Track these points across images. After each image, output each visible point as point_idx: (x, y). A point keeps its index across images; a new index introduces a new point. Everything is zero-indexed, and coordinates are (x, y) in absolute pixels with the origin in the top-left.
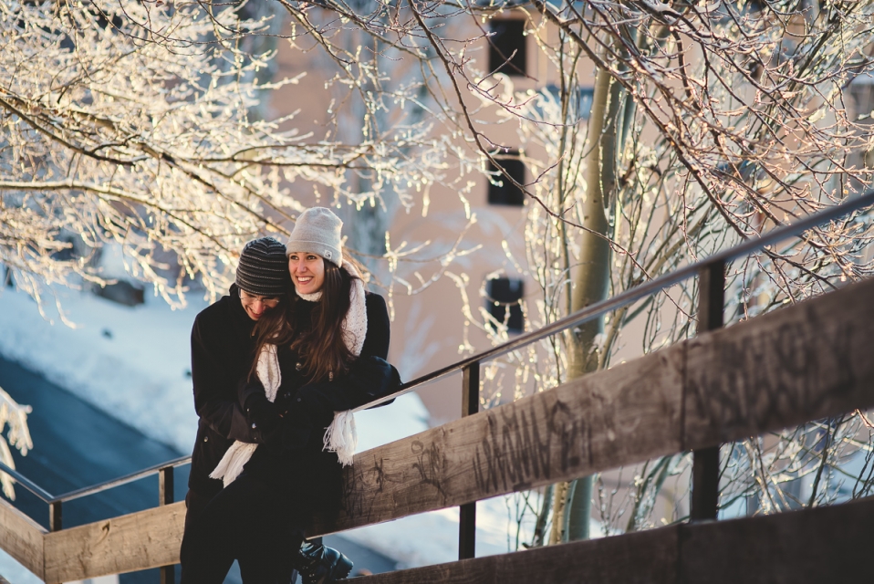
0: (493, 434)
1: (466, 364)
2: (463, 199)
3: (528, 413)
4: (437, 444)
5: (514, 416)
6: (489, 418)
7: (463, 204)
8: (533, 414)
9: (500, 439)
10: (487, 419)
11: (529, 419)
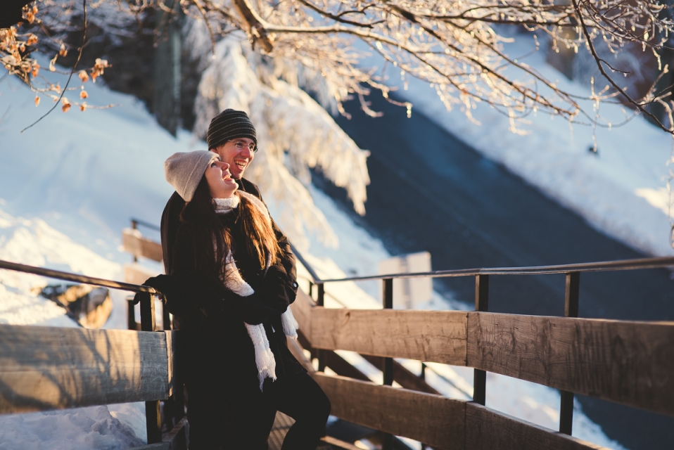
0: (579, 343)
1: (569, 271)
2: (656, 54)
3: (599, 335)
4: (546, 332)
5: (591, 332)
6: (577, 326)
7: (656, 58)
8: (602, 338)
9: (582, 347)
10: (575, 327)
11: (600, 340)
